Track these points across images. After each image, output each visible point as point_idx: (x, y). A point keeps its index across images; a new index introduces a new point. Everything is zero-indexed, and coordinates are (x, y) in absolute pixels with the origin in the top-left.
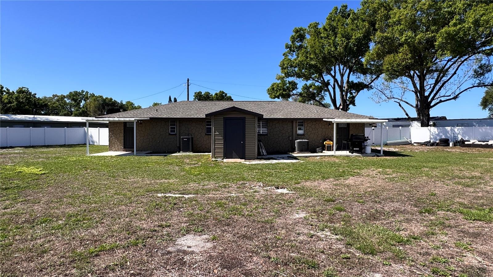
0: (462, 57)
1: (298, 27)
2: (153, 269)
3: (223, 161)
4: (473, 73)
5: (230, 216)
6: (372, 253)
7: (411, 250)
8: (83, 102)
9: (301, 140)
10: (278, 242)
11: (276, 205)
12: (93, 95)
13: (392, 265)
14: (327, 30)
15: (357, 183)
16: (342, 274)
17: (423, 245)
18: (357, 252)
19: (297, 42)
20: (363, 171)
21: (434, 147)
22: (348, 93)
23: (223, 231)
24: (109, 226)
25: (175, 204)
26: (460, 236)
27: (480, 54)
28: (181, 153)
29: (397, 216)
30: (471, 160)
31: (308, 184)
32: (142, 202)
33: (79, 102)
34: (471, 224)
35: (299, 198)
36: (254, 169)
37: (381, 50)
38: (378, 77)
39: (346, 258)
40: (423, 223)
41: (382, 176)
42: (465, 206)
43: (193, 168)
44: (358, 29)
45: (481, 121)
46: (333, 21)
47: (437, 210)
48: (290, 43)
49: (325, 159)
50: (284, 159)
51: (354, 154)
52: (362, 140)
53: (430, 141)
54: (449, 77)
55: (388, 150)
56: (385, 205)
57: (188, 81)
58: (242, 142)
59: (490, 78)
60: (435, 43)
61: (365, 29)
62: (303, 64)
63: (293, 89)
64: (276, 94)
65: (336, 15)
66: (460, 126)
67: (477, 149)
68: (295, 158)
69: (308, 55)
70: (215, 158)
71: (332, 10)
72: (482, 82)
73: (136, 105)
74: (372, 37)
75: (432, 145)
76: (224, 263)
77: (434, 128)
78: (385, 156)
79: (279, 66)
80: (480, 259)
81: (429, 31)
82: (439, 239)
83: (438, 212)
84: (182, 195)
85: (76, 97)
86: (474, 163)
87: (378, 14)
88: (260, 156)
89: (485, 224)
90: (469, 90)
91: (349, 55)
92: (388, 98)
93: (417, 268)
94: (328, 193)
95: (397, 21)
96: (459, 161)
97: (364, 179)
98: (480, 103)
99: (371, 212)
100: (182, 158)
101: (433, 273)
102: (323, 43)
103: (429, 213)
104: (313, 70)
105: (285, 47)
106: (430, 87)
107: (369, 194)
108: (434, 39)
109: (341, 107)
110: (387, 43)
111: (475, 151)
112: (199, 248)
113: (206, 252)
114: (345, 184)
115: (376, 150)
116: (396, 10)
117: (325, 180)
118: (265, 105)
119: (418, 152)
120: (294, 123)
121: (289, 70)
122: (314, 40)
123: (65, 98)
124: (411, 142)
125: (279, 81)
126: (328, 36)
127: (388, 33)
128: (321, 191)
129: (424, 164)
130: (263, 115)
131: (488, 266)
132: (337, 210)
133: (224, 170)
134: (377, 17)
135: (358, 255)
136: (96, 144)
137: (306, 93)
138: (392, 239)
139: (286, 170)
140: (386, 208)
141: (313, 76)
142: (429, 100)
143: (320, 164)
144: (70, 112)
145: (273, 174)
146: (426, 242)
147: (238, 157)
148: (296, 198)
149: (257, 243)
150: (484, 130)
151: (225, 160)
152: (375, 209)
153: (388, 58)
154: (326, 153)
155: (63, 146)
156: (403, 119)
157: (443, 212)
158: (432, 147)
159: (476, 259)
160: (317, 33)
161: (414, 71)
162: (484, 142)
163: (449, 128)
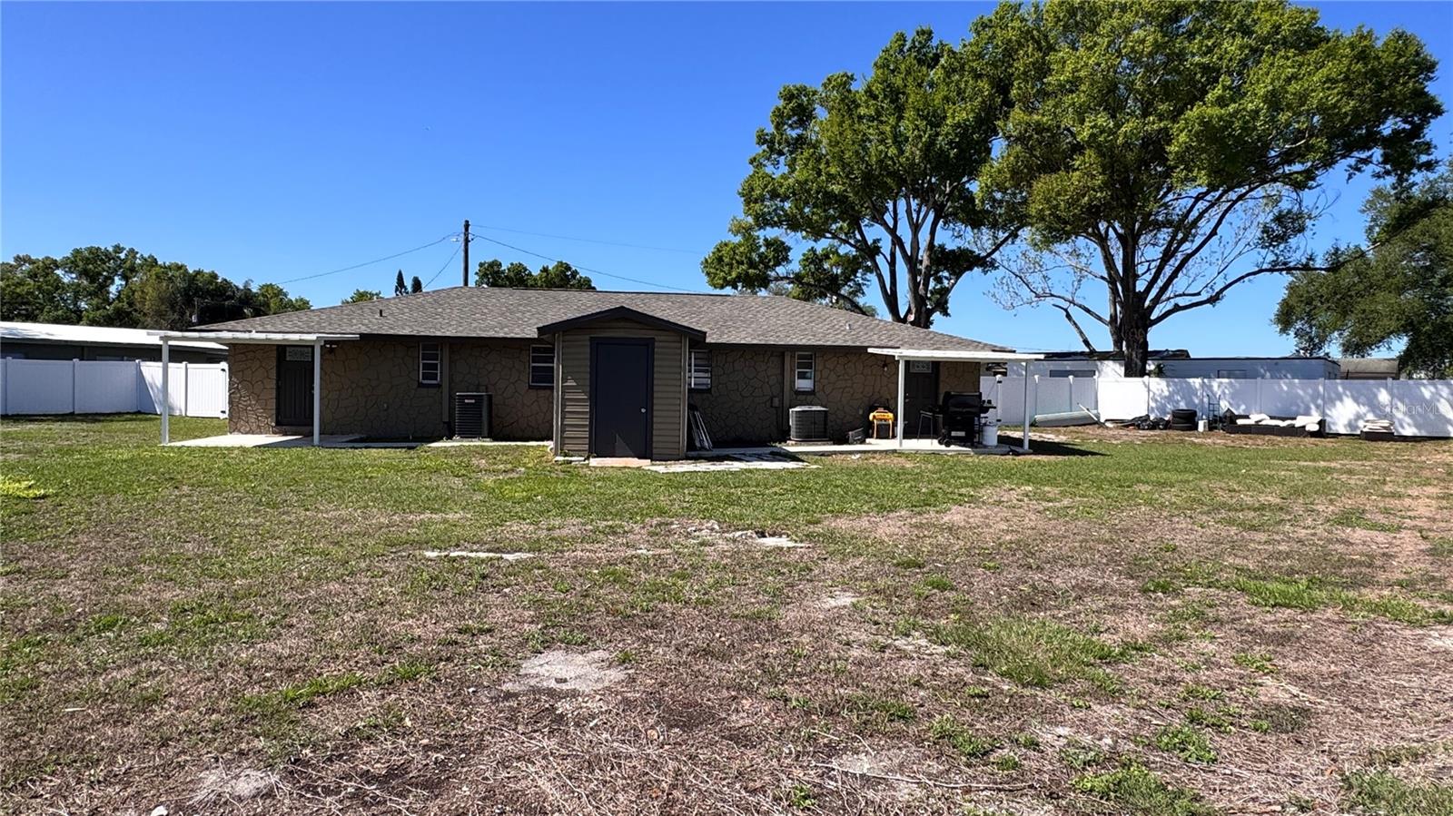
0: (1231, 189)
1: (794, 83)
2: (482, 734)
3: (587, 466)
4: (1259, 234)
5: (652, 604)
6: (1041, 684)
7: (1134, 674)
8: (118, 281)
9: (806, 408)
10: (799, 664)
11: (770, 578)
12: (153, 262)
13: (1094, 707)
14: (875, 97)
15: (971, 520)
16: (977, 730)
17: (1158, 662)
18: (1004, 681)
19: (790, 126)
20: (983, 491)
21: (1157, 432)
22: (932, 279)
23: (647, 641)
24: (314, 633)
25: (484, 577)
26: (1246, 642)
27: (1278, 184)
28: (456, 441)
29: (1089, 599)
30: (1255, 464)
31: (843, 524)
32: (385, 573)
33: (105, 281)
34: (1268, 615)
35: (825, 559)
36: (683, 486)
37: (1023, 162)
38: (1014, 235)
39: (979, 696)
40: (1154, 615)
41: (1034, 505)
42: (1252, 576)
43: (506, 483)
44: (963, 99)
45: (1276, 364)
46: (893, 71)
47: (1183, 585)
48: (771, 129)
49: (874, 461)
50: (763, 460)
51: (953, 447)
52: (973, 410)
53: (1148, 416)
54: (1198, 241)
55: (1039, 440)
56: (1054, 575)
57: (467, 229)
58: (643, 410)
59: (1303, 249)
60: (1168, 149)
61: (980, 99)
62: (808, 191)
63: (778, 264)
64: (730, 274)
65: (899, 57)
66: (1223, 377)
67: (1267, 438)
68: (793, 457)
69: (822, 166)
70: (566, 456)
71: (889, 40)
72: (1281, 258)
73: (292, 297)
74: (999, 123)
75: (1154, 426)
76: (667, 716)
77: (1158, 379)
78: (1036, 452)
79: (739, 194)
80: (1295, 691)
81: (1151, 114)
82: (1195, 650)
83: (1186, 590)
84: (498, 552)
85: (93, 266)
86: (1262, 472)
87: (1018, 59)
88: (693, 453)
89: (1301, 614)
90: (1250, 281)
91: (934, 170)
92: (1037, 296)
93: (1153, 711)
94: (901, 547)
95: (1069, 82)
96: (1225, 466)
97: (989, 512)
98: (1273, 317)
99: (1021, 590)
100: (464, 455)
101: (1191, 722)
102: (864, 134)
103: (1164, 593)
104: (835, 209)
105: (755, 140)
106: (1149, 269)
107: (1010, 549)
108: (1166, 136)
109: (912, 318)
110: (1040, 143)
111: (1262, 442)
112: (590, 683)
113: (612, 692)
114: (942, 525)
115: (1008, 437)
116: (1064, 51)
117: (885, 513)
118: (701, 304)
119: (1117, 445)
120: (787, 359)
121: (766, 206)
122: (840, 124)
123: (57, 267)
124: (1098, 417)
125: (738, 239)
126: (879, 114)
127: (1043, 116)
128: (882, 542)
129: (1138, 474)
130: (705, 333)
131: (1314, 703)
132: (934, 588)
133: (600, 487)
134: (1016, 69)
135: (1006, 688)
136: (177, 413)
137: (813, 274)
138: (1086, 650)
139: (774, 490)
140: (1058, 582)
141: (834, 227)
142: (1147, 303)
143: (864, 472)
144: (75, 312)
145: (739, 498)
146: (1165, 656)
147: (632, 453)
148: (819, 558)
149: (743, 667)
150: (1285, 388)
151: (594, 462)
152: (1031, 583)
153: (1043, 184)
154: (875, 444)
155: (67, 418)
156: (1075, 354)
157: (1200, 590)
158: (1152, 433)
159: (1286, 691)
160: (847, 105)
161: (1109, 222)
162: (1283, 419)
163: (1196, 382)
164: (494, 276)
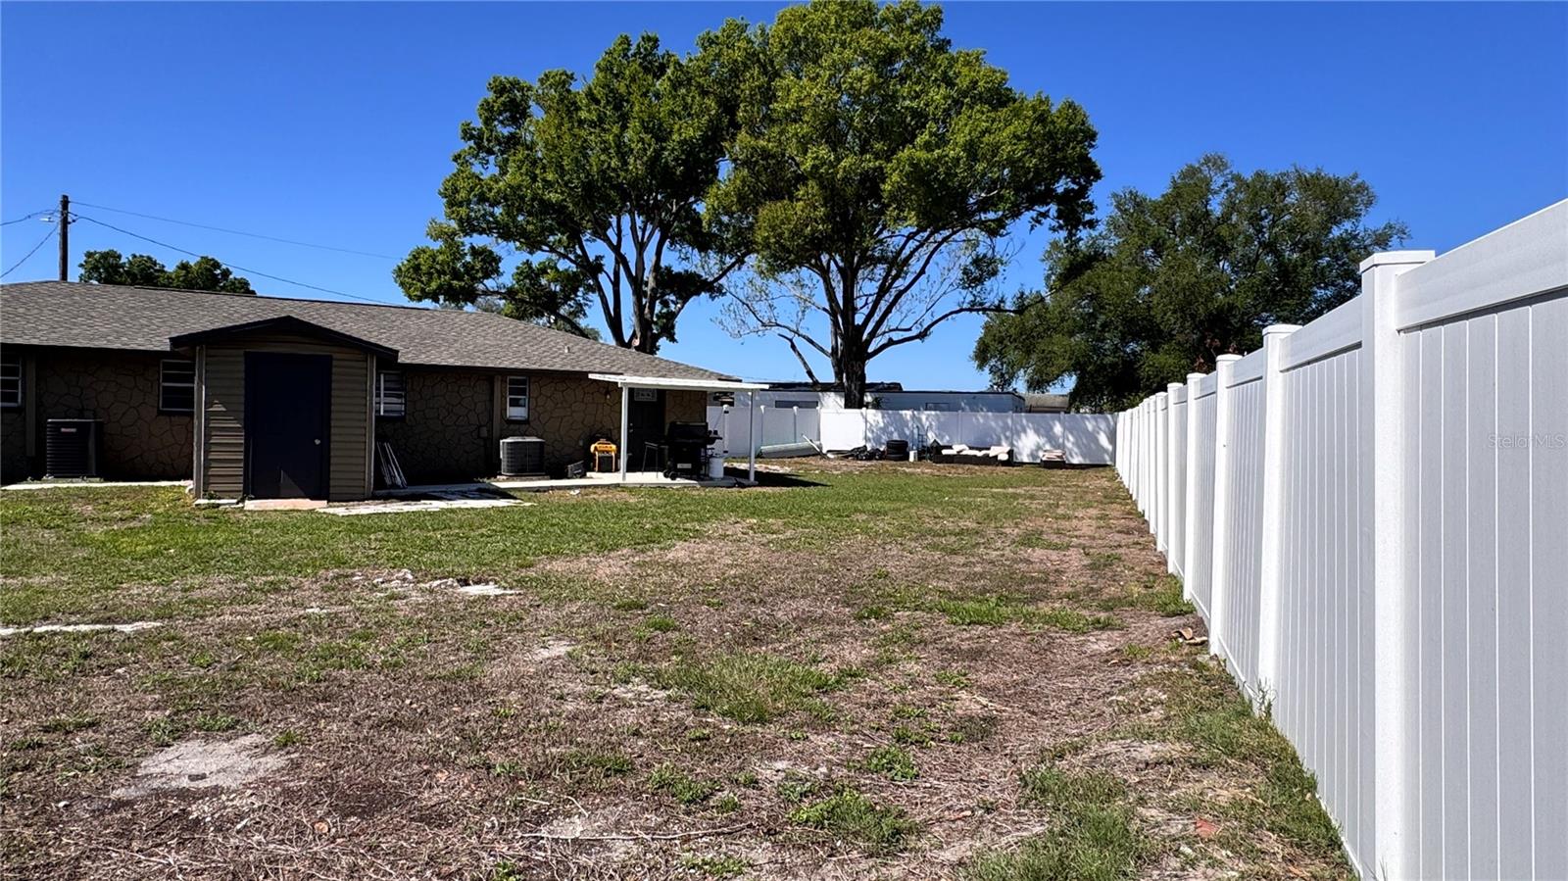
0: (936, 231)
1: (506, 75)
2: (77, 859)
3: (241, 510)
4: (960, 276)
5: (324, 673)
6: (762, 720)
7: (848, 702)
9: (518, 439)
10: (505, 725)
11: (473, 631)
13: (811, 738)
14: (597, 102)
15: (696, 556)
16: (697, 775)
17: (870, 687)
18: (725, 721)
19: (501, 122)
20: (708, 525)
21: (874, 462)
22: (657, 302)
23: (317, 717)
25: (86, 656)
26: (946, 660)
27: (975, 229)
28: (46, 482)
29: (808, 630)
30: (956, 492)
31: (558, 566)
34: (964, 633)
35: (538, 606)
36: (370, 530)
37: (749, 186)
38: (741, 261)
39: (699, 739)
40: (867, 641)
41: (758, 537)
42: (952, 597)
43: (124, 535)
44: (689, 115)
45: (974, 398)
46: (616, 76)
47: (893, 609)
48: (478, 123)
49: (595, 496)
51: (679, 480)
52: (700, 441)
53: (865, 446)
54: (909, 278)
55: (765, 471)
56: (776, 608)
57: (65, 207)
58: (317, 442)
59: (995, 292)
60: (882, 187)
61: (707, 117)
62: (522, 198)
63: (487, 276)
64: (428, 284)
65: (624, 62)
66: (930, 409)
67: (967, 467)
68: (504, 494)
69: (538, 172)
70: (211, 497)
71: (612, 42)
72: (978, 299)
74: (726, 144)
75: (872, 456)
76: (341, 803)
77: (874, 411)
78: (761, 485)
79: (440, 193)
80: (984, 701)
81: (867, 152)
82: (903, 671)
83: (896, 614)
84: (109, 623)
86: (961, 500)
87: (744, 81)
88: (382, 491)
89: (991, 629)
90: (953, 319)
91: (661, 187)
92: (764, 325)
93: (865, 735)
94: (622, 588)
95: (793, 111)
96: (931, 494)
97: (714, 547)
98: (972, 354)
99: (744, 626)
100: (60, 499)
101: (898, 741)
102: (585, 141)
103: (876, 619)
104: (553, 219)
105: (460, 134)
106: (866, 304)
107: (733, 584)
108: (880, 175)
109: (637, 342)
110: (766, 169)
111: (961, 470)
112: (238, 776)
113: (269, 784)
114: (666, 562)
115: (735, 469)
116: (789, 78)
117: (606, 552)
118: (393, 318)
119: (838, 475)
120: (498, 384)
121: (472, 210)
122: (559, 127)
124: (821, 448)
125: (437, 245)
126: (601, 120)
127: (769, 141)
128: (602, 584)
129: (855, 504)
130: (397, 352)
131: (1000, 711)
132: (656, 629)
133: (258, 536)
134: (742, 91)
135: (727, 727)
137: (528, 290)
138: (804, 681)
139: (480, 531)
140: (780, 614)
141: (551, 239)
142: (865, 337)
143: (583, 509)
145: (439, 542)
146: (876, 680)
147: (303, 494)
148: (531, 606)
149: (438, 736)
150: (981, 421)
151: (251, 505)
152: (754, 617)
153: (768, 211)
154: (597, 478)
156: (800, 385)
157: (908, 613)
158: (869, 463)
159: (977, 702)
160: (567, 106)
161: (830, 255)
162: (980, 449)
163: (907, 414)
164: (107, 269)
